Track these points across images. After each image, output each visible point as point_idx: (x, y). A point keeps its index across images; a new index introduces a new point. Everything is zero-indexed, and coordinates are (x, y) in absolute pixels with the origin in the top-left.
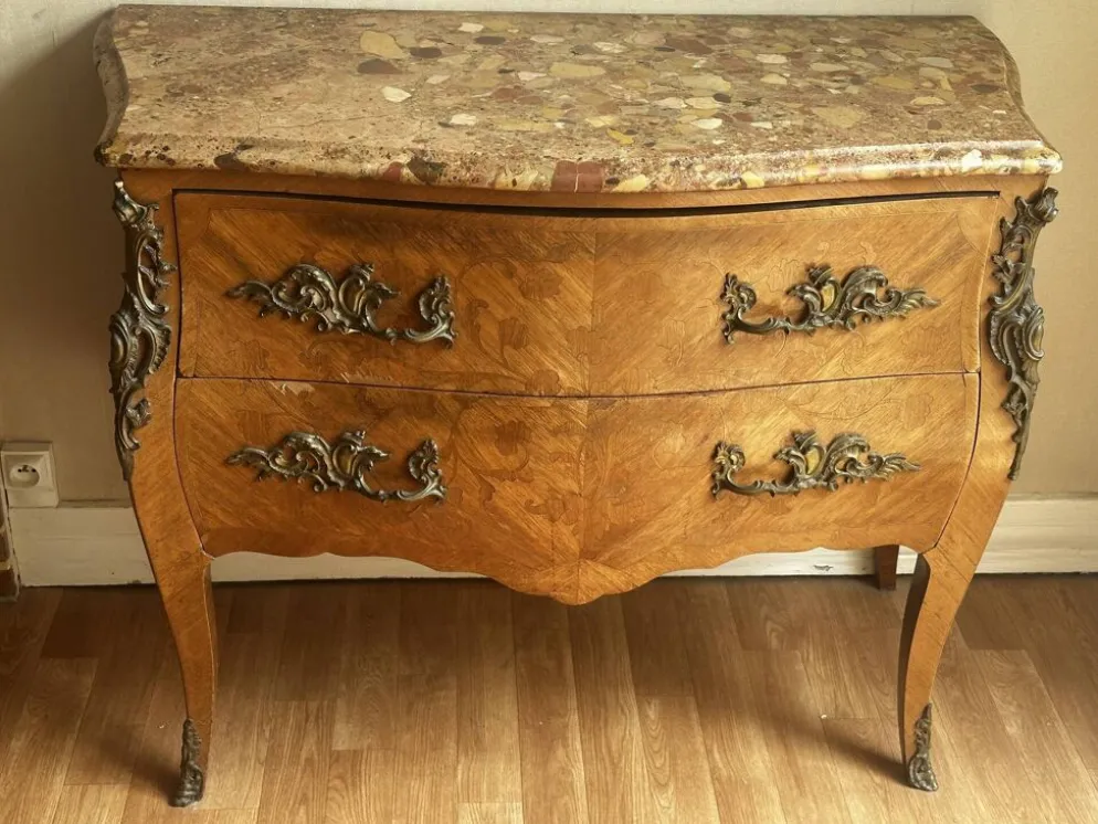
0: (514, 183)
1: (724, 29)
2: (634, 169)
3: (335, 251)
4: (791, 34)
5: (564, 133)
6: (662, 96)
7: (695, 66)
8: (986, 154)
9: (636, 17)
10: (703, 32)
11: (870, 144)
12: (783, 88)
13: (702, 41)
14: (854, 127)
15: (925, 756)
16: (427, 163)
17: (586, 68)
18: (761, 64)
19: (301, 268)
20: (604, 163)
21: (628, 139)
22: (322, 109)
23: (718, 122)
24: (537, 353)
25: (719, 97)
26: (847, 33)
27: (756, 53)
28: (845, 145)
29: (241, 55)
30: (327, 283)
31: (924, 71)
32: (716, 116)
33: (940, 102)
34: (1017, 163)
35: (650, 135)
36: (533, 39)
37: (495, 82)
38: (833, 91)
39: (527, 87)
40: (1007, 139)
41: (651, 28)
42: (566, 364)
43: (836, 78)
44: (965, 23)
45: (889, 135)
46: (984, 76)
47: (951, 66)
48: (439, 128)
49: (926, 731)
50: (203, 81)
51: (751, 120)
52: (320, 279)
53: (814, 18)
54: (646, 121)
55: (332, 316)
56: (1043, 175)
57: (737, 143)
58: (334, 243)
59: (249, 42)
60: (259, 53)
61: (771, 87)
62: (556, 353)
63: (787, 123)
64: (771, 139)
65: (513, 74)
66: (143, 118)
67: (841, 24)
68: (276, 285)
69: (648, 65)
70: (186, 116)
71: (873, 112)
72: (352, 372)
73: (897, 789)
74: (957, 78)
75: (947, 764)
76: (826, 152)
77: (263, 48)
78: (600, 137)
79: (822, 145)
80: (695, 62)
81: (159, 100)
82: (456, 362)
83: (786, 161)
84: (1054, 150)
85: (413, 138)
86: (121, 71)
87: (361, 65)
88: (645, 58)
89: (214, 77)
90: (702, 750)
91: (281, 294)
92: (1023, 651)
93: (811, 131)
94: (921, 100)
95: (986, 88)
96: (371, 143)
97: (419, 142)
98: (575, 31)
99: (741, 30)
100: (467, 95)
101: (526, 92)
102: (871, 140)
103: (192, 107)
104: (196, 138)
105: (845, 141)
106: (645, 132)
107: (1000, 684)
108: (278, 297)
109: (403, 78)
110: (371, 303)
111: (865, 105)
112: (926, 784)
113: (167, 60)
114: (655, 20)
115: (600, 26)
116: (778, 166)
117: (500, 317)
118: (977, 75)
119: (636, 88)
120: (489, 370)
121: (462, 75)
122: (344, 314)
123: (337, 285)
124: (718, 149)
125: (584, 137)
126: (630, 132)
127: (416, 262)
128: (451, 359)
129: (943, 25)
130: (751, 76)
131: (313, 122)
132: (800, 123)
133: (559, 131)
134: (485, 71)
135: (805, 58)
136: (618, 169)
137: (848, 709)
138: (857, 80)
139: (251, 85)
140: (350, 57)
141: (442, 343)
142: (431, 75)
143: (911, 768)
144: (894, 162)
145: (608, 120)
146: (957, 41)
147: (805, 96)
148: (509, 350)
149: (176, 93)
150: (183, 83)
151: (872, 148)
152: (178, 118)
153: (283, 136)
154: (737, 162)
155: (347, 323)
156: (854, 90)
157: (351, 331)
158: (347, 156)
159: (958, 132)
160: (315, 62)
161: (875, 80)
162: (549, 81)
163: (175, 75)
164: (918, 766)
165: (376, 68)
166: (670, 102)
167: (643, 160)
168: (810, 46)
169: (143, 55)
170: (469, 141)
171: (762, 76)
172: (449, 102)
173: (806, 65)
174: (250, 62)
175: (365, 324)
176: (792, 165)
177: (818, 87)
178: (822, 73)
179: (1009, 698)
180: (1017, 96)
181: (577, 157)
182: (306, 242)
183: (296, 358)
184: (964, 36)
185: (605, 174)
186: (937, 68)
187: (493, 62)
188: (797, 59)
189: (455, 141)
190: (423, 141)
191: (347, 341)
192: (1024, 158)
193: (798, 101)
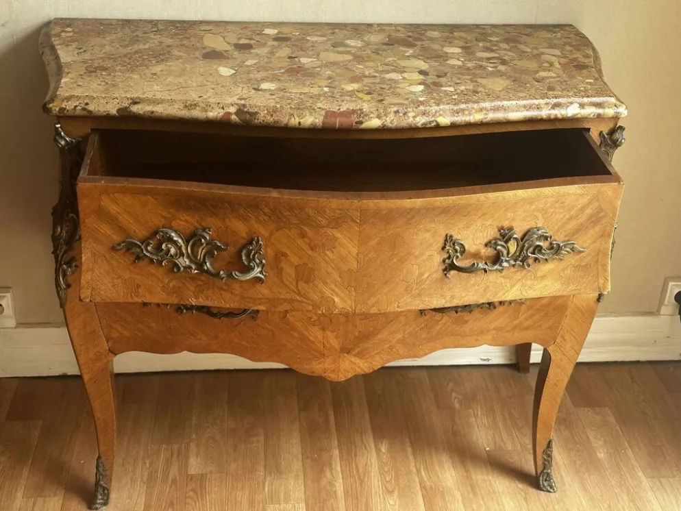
0: (300, 123)
1: (423, 32)
2: (372, 115)
3: (186, 221)
4: (463, 35)
5: (329, 94)
6: (388, 72)
7: (407, 54)
8: (582, 106)
9: (370, 25)
10: (410, 34)
11: (513, 100)
12: (460, 67)
13: (410, 39)
14: (503, 90)
15: (549, 471)
16: (247, 112)
17: (342, 55)
18: (446, 53)
19: (162, 232)
20: (354, 111)
21: (367, 97)
22: (181, 80)
23: (422, 87)
24: (321, 285)
25: (421, 72)
26: (497, 35)
27: (443, 46)
28: (498, 101)
29: (130, 48)
30: (180, 241)
31: (543, 57)
32: (420, 84)
33: (554, 75)
34: (601, 111)
35: (381, 95)
36: (308, 38)
37: (286, 63)
38: (490, 69)
39: (306, 66)
40: (595, 97)
41: (379, 31)
42: (339, 292)
43: (492, 61)
44: (567, 28)
45: (523, 95)
46: (579, 59)
47: (560, 54)
48: (253, 91)
49: (549, 456)
50: (108, 64)
51: (442, 87)
52: (175, 239)
53: (477, 26)
54: (378, 87)
55: (184, 262)
56: (616, 118)
57: (434, 99)
58: (184, 215)
59: (135, 40)
60: (142, 47)
61: (453, 67)
62: (333, 286)
63: (463, 88)
64: (454, 97)
65: (296, 59)
66: (71, 86)
67: (493, 29)
68: (145, 241)
69: (378, 54)
70: (98, 85)
71: (514, 81)
72: (197, 298)
73: (532, 491)
74: (563, 61)
75: (561, 476)
76: (487, 105)
77: (144, 44)
78: (350, 96)
79: (484, 101)
80: (406, 52)
81: (81, 75)
82: (266, 292)
83: (463, 110)
84: (622, 102)
85: (237, 97)
86: (57, 58)
87: (204, 54)
88: (376, 49)
89: (114, 61)
90: (414, 470)
91: (149, 248)
92: (607, 408)
93: (477, 92)
94: (543, 74)
95: (581, 67)
96: (212, 100)
97: (241, 99)
98: (333, 33)
99: (433, 32)
100: (270, 72)
101: (306, 69)
102: (514, 98)
103: (102, 79)
104: (105, 97)
105: (498, 98)
106: (379, 93)
107: (593, 428)
108: (147, 251)
109: (229, 61)
110: (209, 253)
111: (509, 77)
112: (550, 489)
113: (85, 51)
114: (381, 27)
115: (347, 31)
116: (458, 113)
117: (296, 264)
118: (575, 60)
119: (371, 67)
120: (288, 297)
121: (266, 60)
122: (191, 261)
123: (187, 242)
124: (422, 103)
125: (341, 96)
126: (369, 93)
127: (240, 228)
128: (263, 290)
129: (554, 30)
130: (441, 60)
131: (176, 88)
132: (471, 87)
133: (326, 93)
134: (279, 58)
135: (473, 49)
136: (362, 115)
137: (502, 444)
138: (504, 62)
139: (137, 66)
140: (197, 49)
141: (258, 279)
142: (247, 60)
143: (541, 479)
144: (527, 110)
145: (355, 86)
146: (563, 39)
147: (473, 72)
148: (302, 285)
149: (92, 70)
150: (96, 65)
151: (514, 102)
152: (94, 85)
153: (159, 96)
154: (434, 111)
155: (194, 267)
156: (502, 68)
157: (196, 271)
158: (198, 108)
159: (565, 93)
160: (176, 52)
161: (514, 62)
162: (319, 63)
163: (90, 60)
164: (545, 477)
165: (213, 55)
166: (393, 76)
167: (377, 110)
168: (475, 42)
169: (70, 48)
170: (272, 99)
171: (447, 60)
172: (259, 76)
173: (473, 53)
174: (136, 52)
175: (206, 268)
176: (467, 112)
177: (481, 66)
178: (483, 58)
179: (599, 437)
180: (600, 72)
181: (338, 108)
182: (165, 214)
183: (159, 289)
184: (568, 36)
185: (354, 118)
186: (552, 55)
187: (285, 51)
188: (467, 50)
189: (263, 99)
190: (243, 99)
191: (193, 278)
192: (604, 108)
193: (469, 75)
